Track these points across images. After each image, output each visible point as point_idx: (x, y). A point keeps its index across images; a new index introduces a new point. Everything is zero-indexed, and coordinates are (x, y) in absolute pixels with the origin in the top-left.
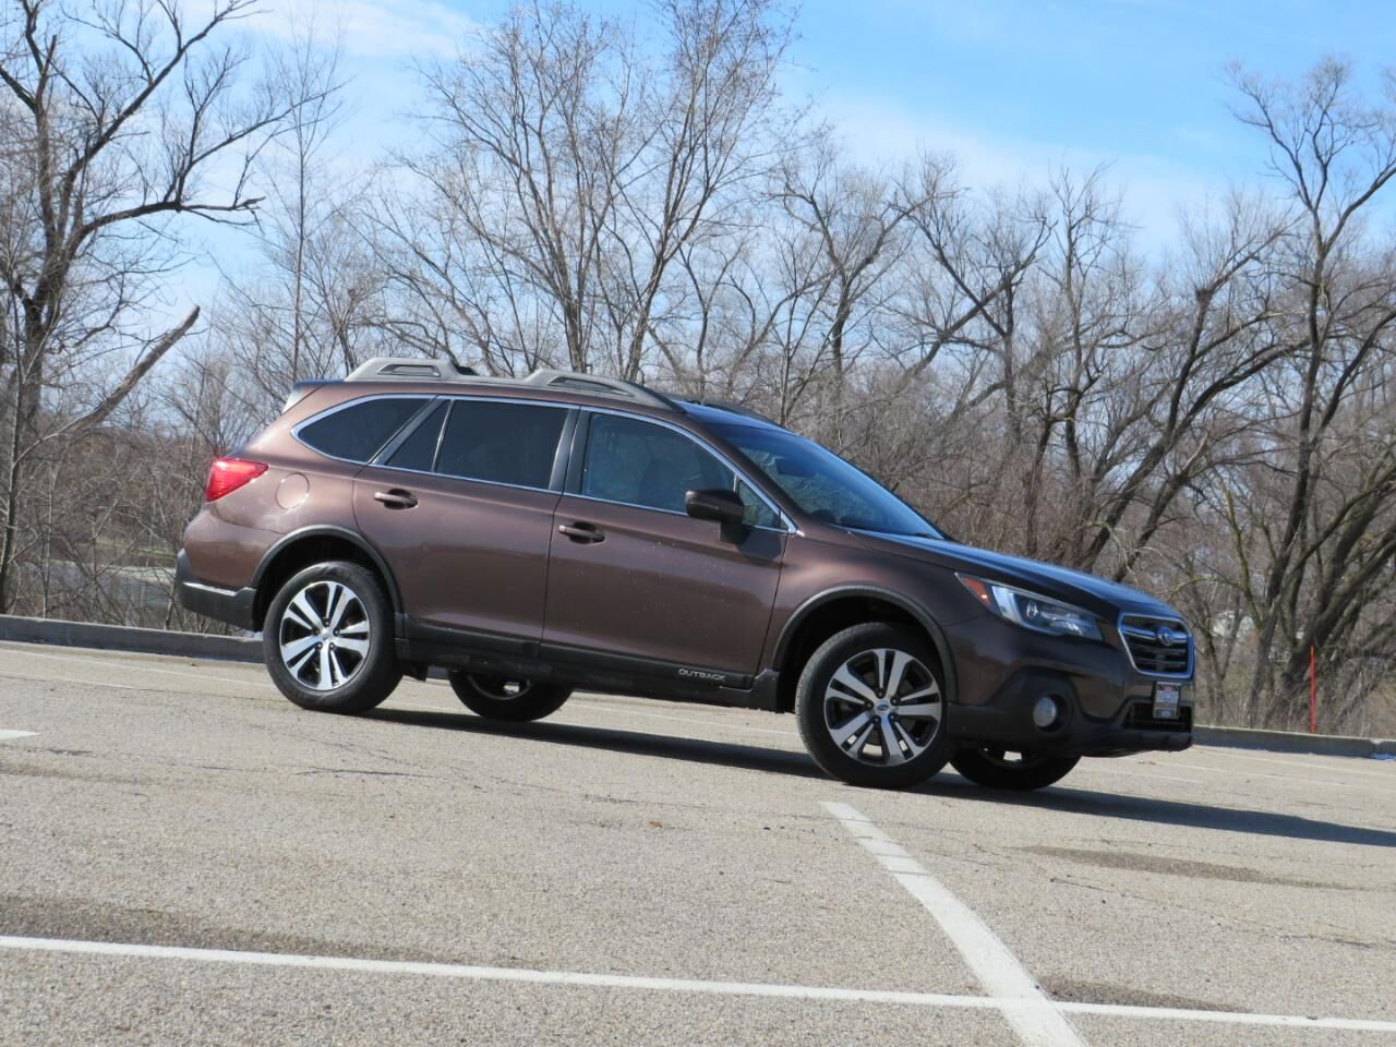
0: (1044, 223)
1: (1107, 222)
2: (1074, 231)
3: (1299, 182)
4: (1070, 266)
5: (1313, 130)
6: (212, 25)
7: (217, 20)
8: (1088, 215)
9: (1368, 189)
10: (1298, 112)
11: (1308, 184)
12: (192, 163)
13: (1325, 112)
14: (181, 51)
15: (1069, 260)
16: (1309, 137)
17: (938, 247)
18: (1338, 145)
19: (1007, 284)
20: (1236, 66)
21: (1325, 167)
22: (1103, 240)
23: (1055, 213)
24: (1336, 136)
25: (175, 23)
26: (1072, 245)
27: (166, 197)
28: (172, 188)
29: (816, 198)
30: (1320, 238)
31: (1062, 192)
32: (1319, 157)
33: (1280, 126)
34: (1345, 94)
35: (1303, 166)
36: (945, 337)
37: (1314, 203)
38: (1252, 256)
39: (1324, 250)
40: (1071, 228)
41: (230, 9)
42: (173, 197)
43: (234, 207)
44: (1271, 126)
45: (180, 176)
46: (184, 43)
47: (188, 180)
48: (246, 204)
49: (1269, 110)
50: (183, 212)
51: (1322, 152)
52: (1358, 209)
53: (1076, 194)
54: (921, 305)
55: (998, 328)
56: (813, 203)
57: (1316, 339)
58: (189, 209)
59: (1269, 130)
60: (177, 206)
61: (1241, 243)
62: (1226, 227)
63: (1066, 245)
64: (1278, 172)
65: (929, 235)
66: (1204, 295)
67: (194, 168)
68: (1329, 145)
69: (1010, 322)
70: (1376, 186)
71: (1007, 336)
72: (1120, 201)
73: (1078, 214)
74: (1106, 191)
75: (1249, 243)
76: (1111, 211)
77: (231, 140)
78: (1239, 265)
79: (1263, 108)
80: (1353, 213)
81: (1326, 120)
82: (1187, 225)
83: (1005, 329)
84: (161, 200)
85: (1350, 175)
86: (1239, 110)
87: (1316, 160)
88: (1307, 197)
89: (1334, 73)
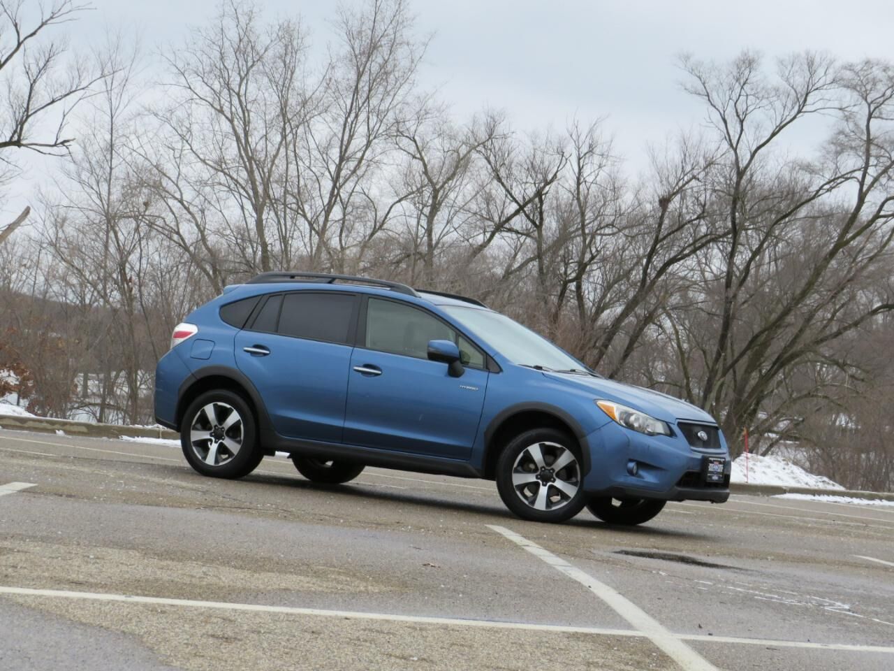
0: (563, 156)
1: (602, 155)
2: (581, 161)
3: (725, 131)
4: (579, 184)
5: (735, 99)
6: (40, 27)
7: (43, 24)
8: (591, 150)
9: (769, 136)
10: (726, 87)
11: (731, 133)
12: (28, 116)
13: (742, 88)
14: (19, 44)
15: (578, 179)
16: (732, 103)
17: (495, 170)
18: (750, 109)
19: (539, 194)
20: (687, 58)
21: (742, 122)
22: (600, 167)
23: (570, 150)
24: (749, 103)
25: (16, 25)
26: (580, 169)
27: (11, 138)
28: (15, 132)
29: (416, 138)
30: (738, 167)
31: (574, 137)
32: (738, 116)
33: (714, 96)
34: (755, 77)
35: (728, 121)
36: (499, 227)
37: (734, 145)
38: (694, 177)
39: (740, 174)
40: (579, 159)
41: (52, 18)
42: (16, 138)
43: (55, 145)
44: (708, 96)
45: (21, 123)
46: (21, 39)
47: (26, 126)
48: (63, 143)
49: (706, 85)
50: (22, 148)
51: (740, 113)
52: (763, 149)
53: (583, 137)
54: (484, 207)
55: (533, 222)
56: (415, 141)
57: (735, 231)
58: (25, 145)
59: (707, 98)
60: (18, 144)
61: (688, 168)
62: (678, 158)
63: (576, 170)
64: (712, 125)
65: (489, 162)
66: (664, 202)
67: (30, 120)
68: (745, 108)
69: (542, 219)
70: (774, 134)
71: (539, 227)
72: (612, 141)
73: (585, 149)
74: (603, 135)
75: (693, 169)
76: (605, 147)
77: (53, 102)
78: (687, 183)
79: (704, 84)
80: (760, 151)
81: (743, 93)
82: (653, 157)
83: (537, 223)
84: (8, 140)
85: (758, 127)
86: (688, 86)
87: (736, 118)
88: (730, 140)
89: (748, 63)
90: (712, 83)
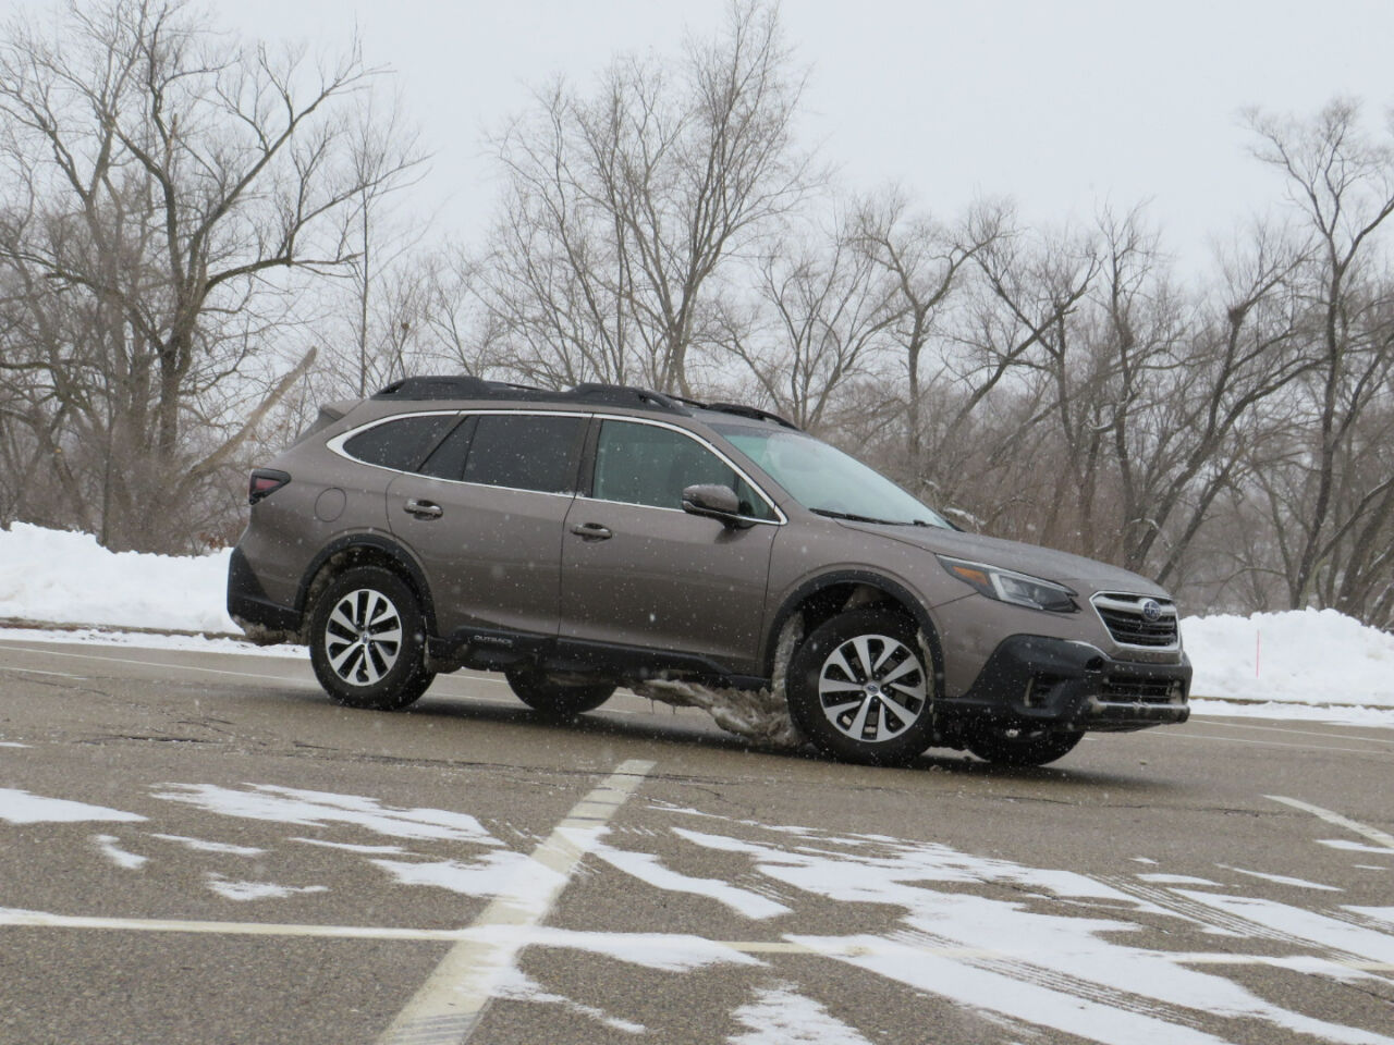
0: (1094, 259)
1: (1147, 253)
2: (1118, 262)
3: (1314, 211)
4: (1115, 293)
5: (1325, 165)
6: (320, 99)
7: (324, 95)
8: (1131, 247)
9: (1377, 216)
10: (1313, 149)
11: (1322, 213)
12: (300, 223)
13: (1335, 150)
14: (293, 124)
15: (1115, 287)
16: (1321, 173)
17: (995, 280)
18: (1348, 178)
19: (1060, 310)
20: (1253, 113)
21: (1337, 198)
22: (1144, 270)
23: (1104, 249)
24: (1346, 171)
25: (287, 99)
26: (1116, 274)
27: (280, 253)
28: (284, 245)
29: (892, 241)
30: (1335, 263)
31: (1107, 228)
32: (1332, 190)
33: (1297, 163)
34: (1353, 133)
35: (1318, 197)
36: (1008, 360)
37: (1329, 230)
38: (1277, 279)
39: (1339, 270)
40: (1115, 260)
41: (335, 86)
42: (284, 254)
43: (337, 262)
44: (1288, 162)
45: (289, 238)
46: (295, 116)
47: (298, 237)
48: (347, 259)
49: (1285, 149)
50: (293, 267)
51: (1334, 184)
52: (1370, 233)
53: (1119, 229)
54: (982, 332)
55: (1051, 349)
57: (1334, 353)
58: (297, 264)
59: (1286, 166)
60: (288, 261)
61: (1267, 267)
62: (1253, 255)
63: (1111, 275)
64: (1296, 204)
65: (987, 270)
66: (1236, 315)
67: (303, 227)
68: (1340, 178)
69: (1063, 346)
70: (1382, 216)
71: (1059, 356)
72: (1159, 235)
73: (1121, 246)
74: (1147, 226)
75: (1275, 268)
76: (1150, 243)
77: (333, 202)
78: (1267, 287)
79: (1281, 146)
80: (1364, 239)
81: (1336, 156)
82: (1219, 253)
83: (1057, 349)
84: (274, 257)
85: (1361, 204)
86: (1260, 151)
87: (1329, 192)
88: (1322, 223)
89: (1341, 115)
90: (1293, 145)
